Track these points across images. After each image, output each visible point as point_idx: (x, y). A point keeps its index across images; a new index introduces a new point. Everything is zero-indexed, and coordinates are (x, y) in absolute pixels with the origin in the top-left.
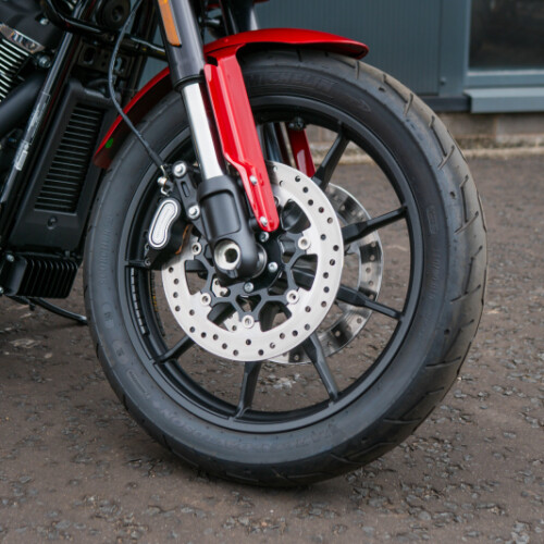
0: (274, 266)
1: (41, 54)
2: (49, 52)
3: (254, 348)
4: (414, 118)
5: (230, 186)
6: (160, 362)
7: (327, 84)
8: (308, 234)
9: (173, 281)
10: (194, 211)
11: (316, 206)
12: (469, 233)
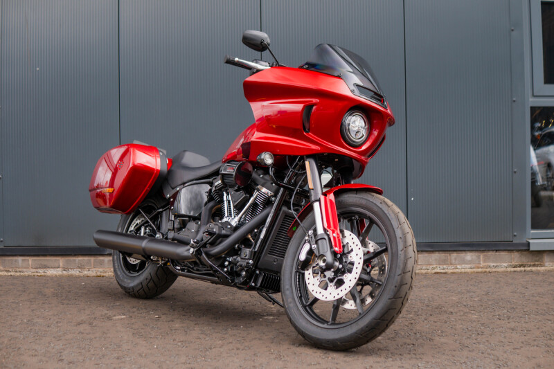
0: (341, 266)
1: (273, 196)
2: (275, 196)
3: (333, 295)
4: (391, 212)
5: (326, 237)
6: (304, 307)
7: (364, 202)
8: (353, 254)
9: (308, 274)
10: (314, 246)
11: (355, 244)
12: (405, 252)
